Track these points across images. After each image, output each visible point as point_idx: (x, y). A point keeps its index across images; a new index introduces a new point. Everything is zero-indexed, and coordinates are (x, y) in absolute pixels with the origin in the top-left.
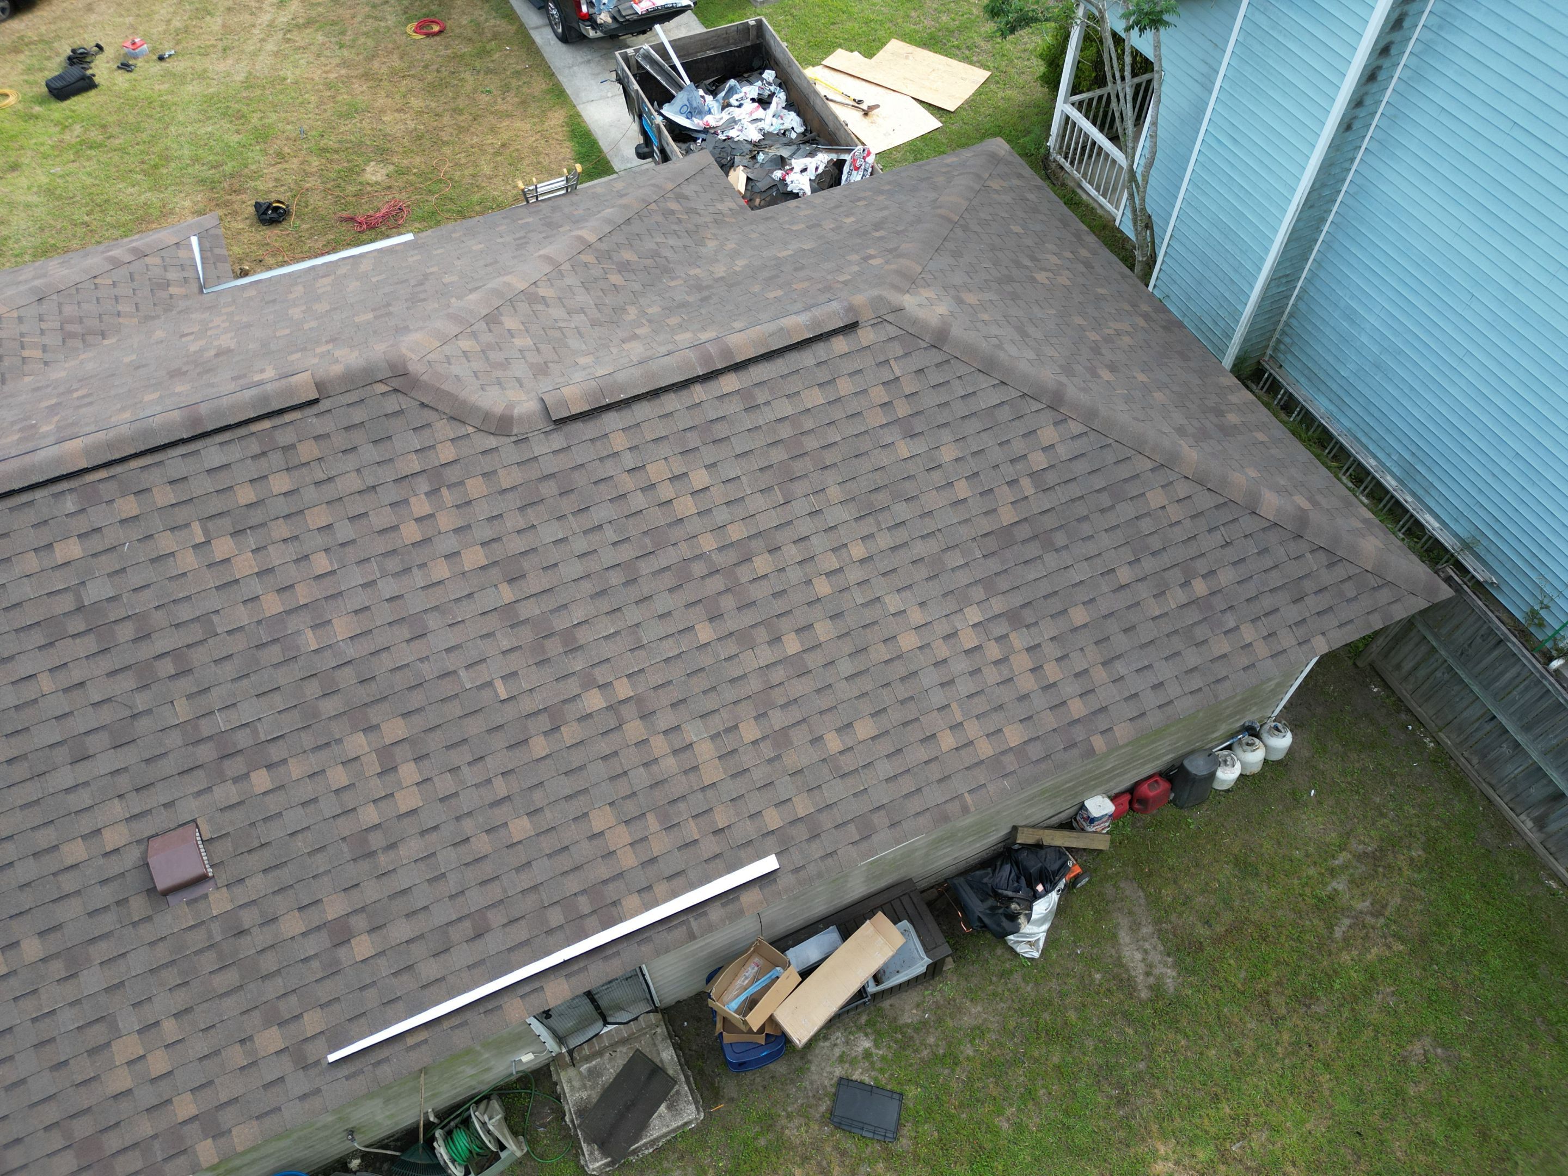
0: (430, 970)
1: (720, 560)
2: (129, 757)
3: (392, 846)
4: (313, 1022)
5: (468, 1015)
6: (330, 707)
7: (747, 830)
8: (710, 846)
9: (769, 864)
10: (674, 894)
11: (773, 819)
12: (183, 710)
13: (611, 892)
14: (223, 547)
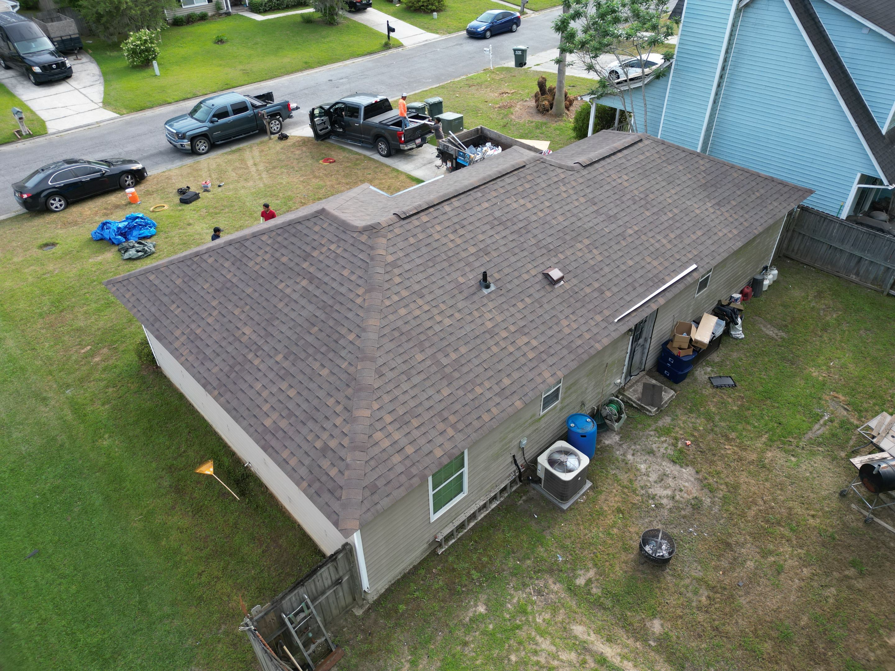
0: (628, 298)
1: (642, 196)
2: (525, 253)
3: (601, 269)
4: (607, 313)
5: (643, 308)
6: (568, 237)
7: (684, 259)
8: (678, 264)
9: (694, 266)
10: (676, 275)
11: (690, 256)
12: (534, 241)
13: (661, 276)
14: (522, 202)
